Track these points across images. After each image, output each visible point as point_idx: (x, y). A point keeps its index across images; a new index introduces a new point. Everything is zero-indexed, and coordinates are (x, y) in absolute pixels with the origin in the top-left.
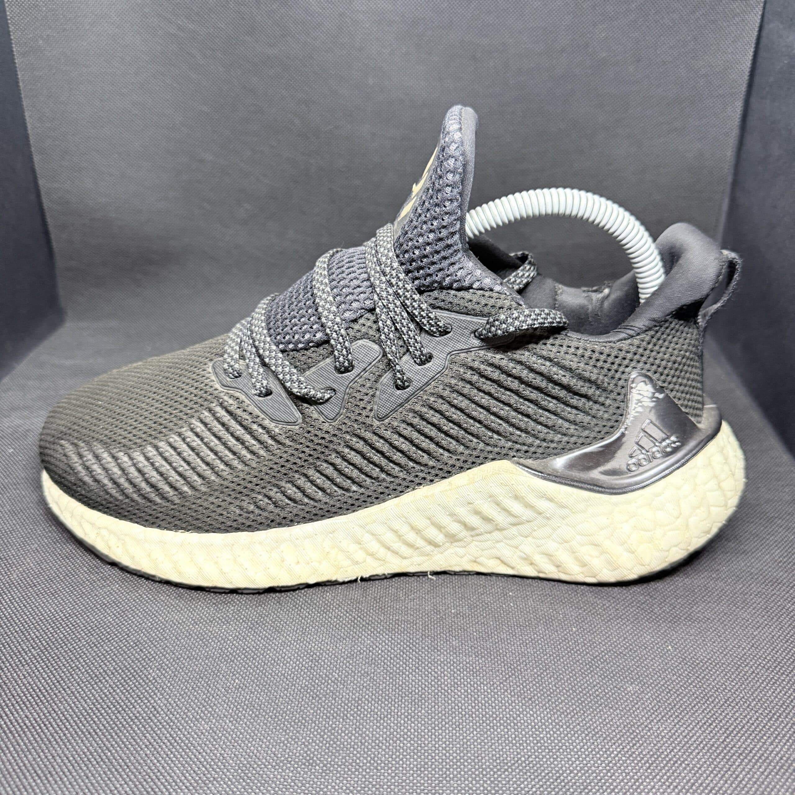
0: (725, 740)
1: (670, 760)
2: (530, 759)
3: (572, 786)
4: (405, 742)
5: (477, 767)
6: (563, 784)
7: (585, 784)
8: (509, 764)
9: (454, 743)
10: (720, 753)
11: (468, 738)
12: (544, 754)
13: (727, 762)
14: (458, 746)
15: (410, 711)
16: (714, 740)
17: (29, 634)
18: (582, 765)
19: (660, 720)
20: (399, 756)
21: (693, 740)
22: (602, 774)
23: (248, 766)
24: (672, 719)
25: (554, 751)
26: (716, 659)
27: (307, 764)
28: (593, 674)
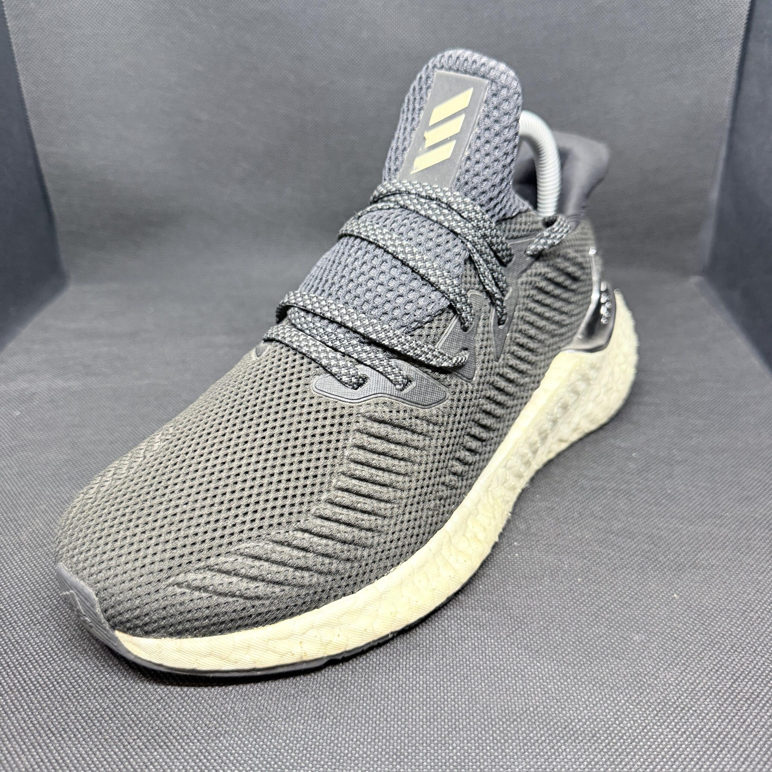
0: (731, 686)
1: (677, 707)
2: (539, 709)
3: (581, 734)
4: (414, 694)
5: (486, 717)
6: (572, 732)
7: (594, 732)
8: (518, 714)
9: (463, 694)
10: (727, 698)
11: (477, 689)
12: (552, 704)
13: (734, 707)
14: (467, 697)
15: (418, 664)
16: (720, 686)
17: (40, 594)
18: (590, 714)
19: (666, 669)
20: (409, 707)
21: (700, 686)
22: (610, 723)
23: (259, 719)
24: (678, 667)
25: (562, 701)
26: (721, 606)
27: (317, 716)
28: (599, 624)
